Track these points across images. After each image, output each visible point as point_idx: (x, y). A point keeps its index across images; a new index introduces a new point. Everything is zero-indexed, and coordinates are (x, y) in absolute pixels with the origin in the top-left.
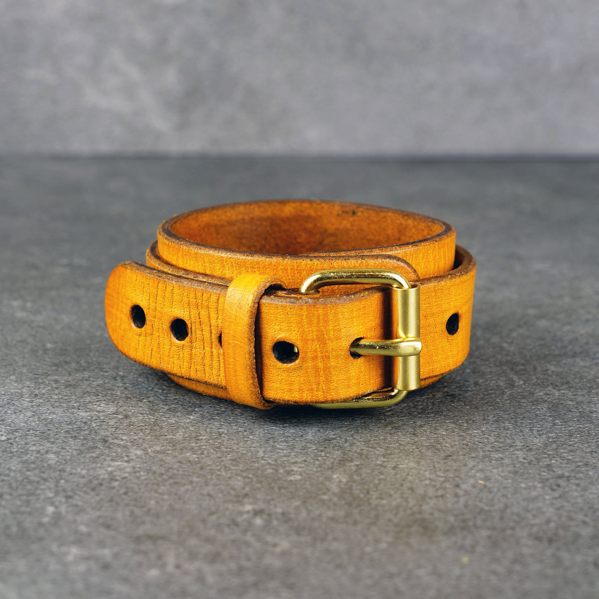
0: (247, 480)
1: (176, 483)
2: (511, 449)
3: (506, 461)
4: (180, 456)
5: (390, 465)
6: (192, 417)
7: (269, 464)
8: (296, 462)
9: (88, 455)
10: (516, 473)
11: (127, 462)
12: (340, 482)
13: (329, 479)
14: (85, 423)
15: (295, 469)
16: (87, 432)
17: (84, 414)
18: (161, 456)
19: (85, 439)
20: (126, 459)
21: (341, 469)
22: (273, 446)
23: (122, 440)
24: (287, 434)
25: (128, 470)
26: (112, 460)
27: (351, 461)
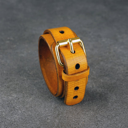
0: (40, 122)
1: (27, 123)
2: (90, 111)
3: (89, 115)
4: (28, 113)
5: (67, 116)
6: (31, 99)
7: (44, 116)
8: (49, 115)
9: (11, 113)
10: (90, 119)
11: (18, 115)
12: (57, 122)
13: (55, 121)
14: (10, 101)
15: (49, 118)
16: (11, 105)
17: (10, 98)
18: (24, 113)
19: (10, 107)
20: (18, 114)
21: (58, 118)
22: (45, 110)
23: (17, 107)
24: (49, 105)
25: (18, 118)
26: (15, 115)
27: (60, 115)
